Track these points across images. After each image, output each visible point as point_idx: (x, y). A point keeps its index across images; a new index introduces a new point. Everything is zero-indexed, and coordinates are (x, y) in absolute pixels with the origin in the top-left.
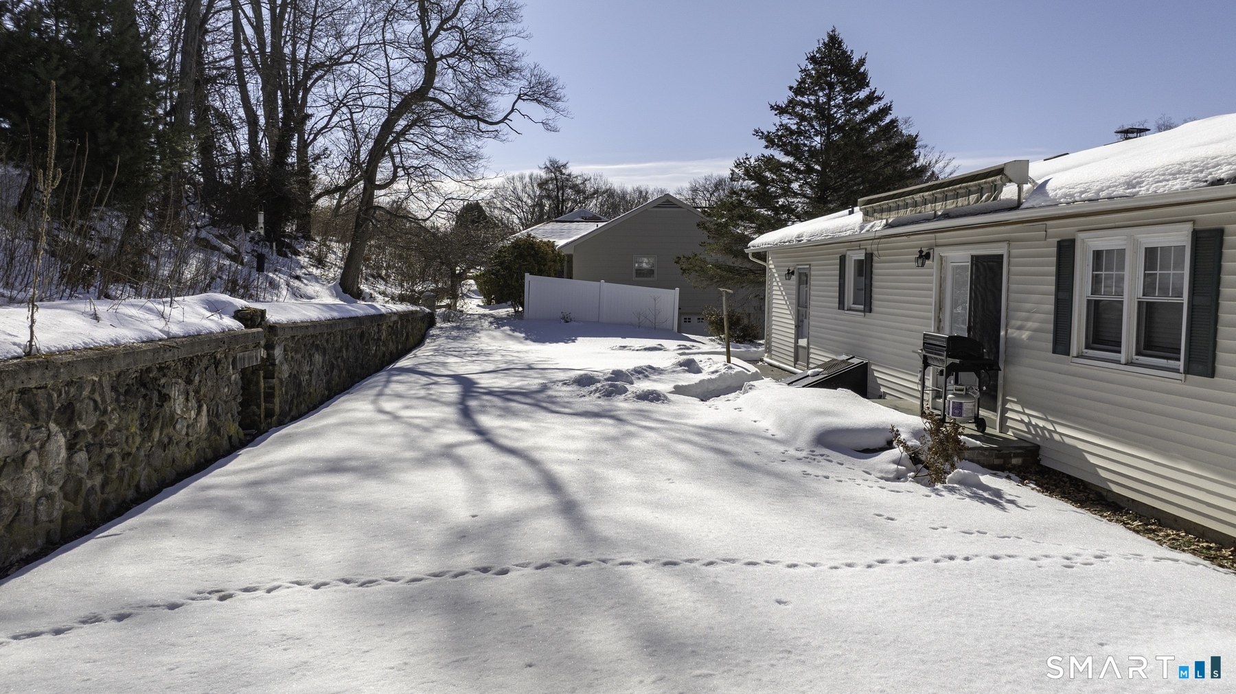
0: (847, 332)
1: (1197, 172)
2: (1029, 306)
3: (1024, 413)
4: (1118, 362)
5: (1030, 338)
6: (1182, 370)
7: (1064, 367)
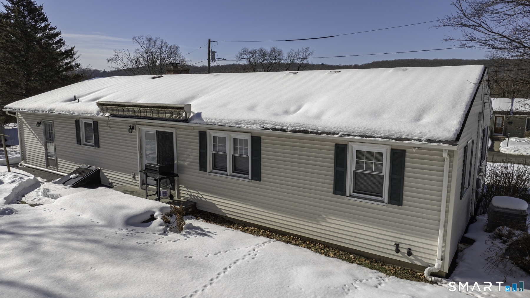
0: (84, 155)
1: (261, 124)
2: (187, 153)
3: (188, 191)
4: (227, 175)
5: (188, 165)
6: (250, 178)
7: (205, 176)
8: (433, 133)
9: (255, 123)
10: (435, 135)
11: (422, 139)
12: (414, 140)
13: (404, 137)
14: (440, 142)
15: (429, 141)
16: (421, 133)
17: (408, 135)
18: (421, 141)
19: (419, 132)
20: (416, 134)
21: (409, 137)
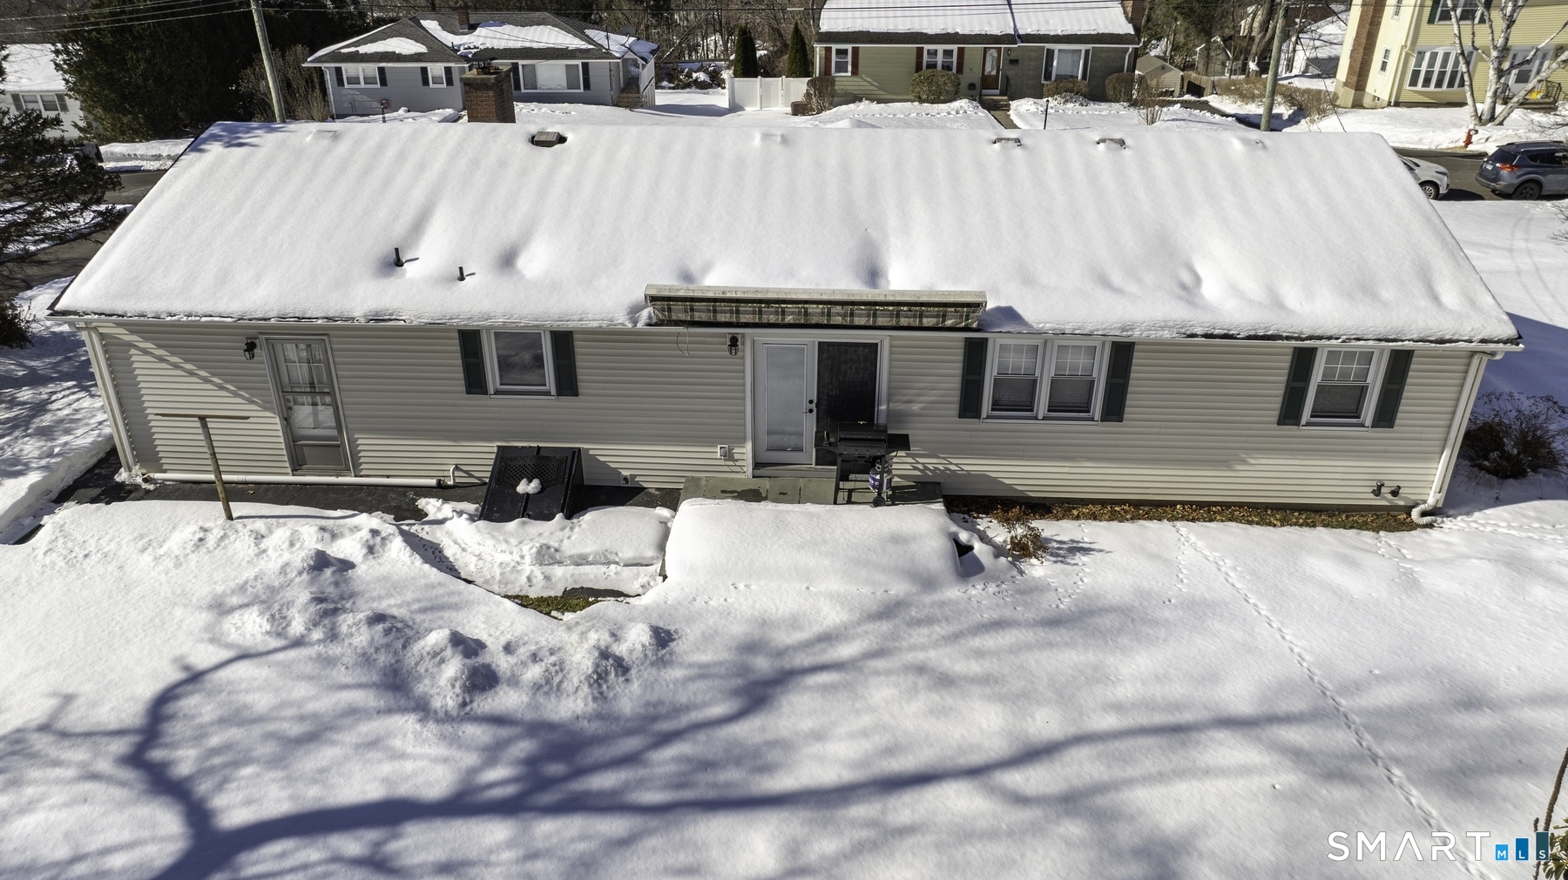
0: (502, 419)
2: (921, 385)
3: (917, 463)
4: (1035, 419)
5: (923, 409)
6: (1097, 419)
7: (974, 427)
8: (1489, 330)
9: (1165, 327)
10: (1493, 333)
11: (1474, 339)
12: (1462, 341)
13: (1447, 337)
14: (1498, 342)
15: (1483, 341)
16: (1472, 330)
17: (1454, 334)
18: (1472, 342)
19: (1470, 329)
20: (1466, 332)
21: (1455, 338)
